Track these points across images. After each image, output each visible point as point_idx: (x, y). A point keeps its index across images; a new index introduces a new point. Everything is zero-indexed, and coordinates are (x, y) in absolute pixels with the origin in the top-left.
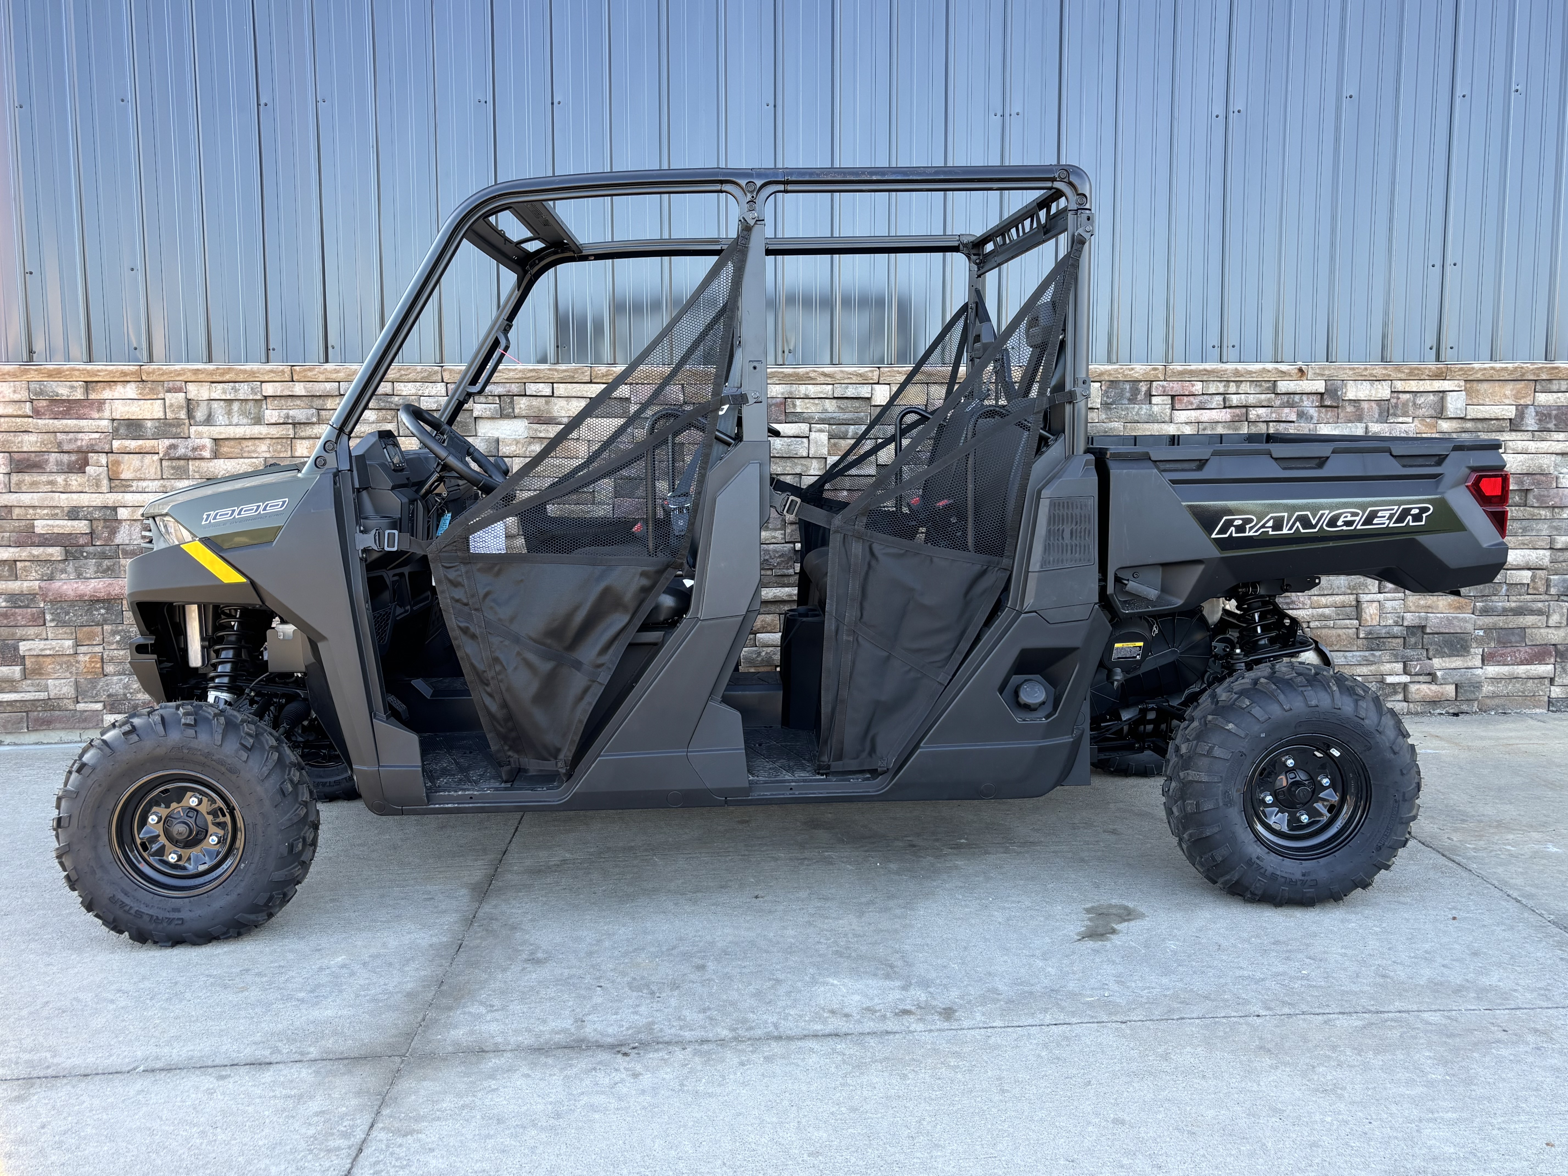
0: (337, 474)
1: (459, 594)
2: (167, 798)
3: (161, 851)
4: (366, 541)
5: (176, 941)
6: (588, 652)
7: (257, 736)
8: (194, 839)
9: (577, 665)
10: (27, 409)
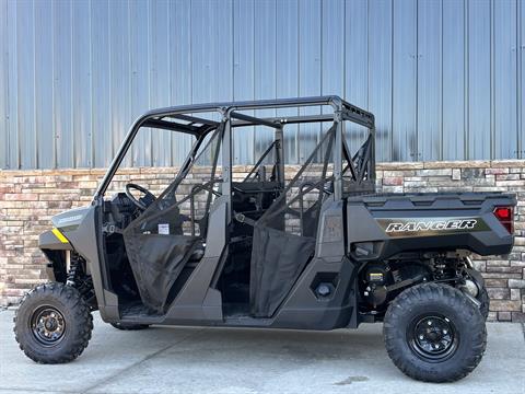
0: (97, 207)
1: (132, 248)
2: (45, 314)
3: (43, 332)
4: (105, 229)
5: (46, 363)
6: (170, 269)
7: (73, 294)
8: (52, 329)
9: (167, 273)
10: (54, 185)
